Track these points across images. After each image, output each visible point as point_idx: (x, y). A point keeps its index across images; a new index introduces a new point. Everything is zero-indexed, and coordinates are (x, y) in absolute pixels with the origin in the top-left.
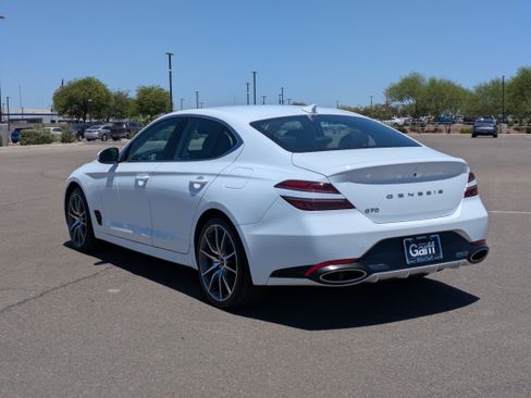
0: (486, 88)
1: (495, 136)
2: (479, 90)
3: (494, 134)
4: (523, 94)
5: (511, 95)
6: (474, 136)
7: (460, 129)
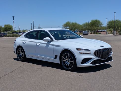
0: (85, 24)
1: (88, 35)
2: (83, 25)
3: (87, 34)
4: (93, 26)
5: (90, 26)
6: (83, 35)
7: (79, 33)
